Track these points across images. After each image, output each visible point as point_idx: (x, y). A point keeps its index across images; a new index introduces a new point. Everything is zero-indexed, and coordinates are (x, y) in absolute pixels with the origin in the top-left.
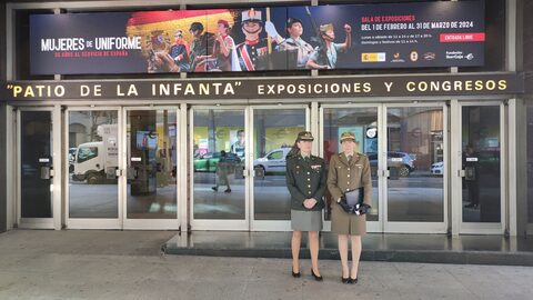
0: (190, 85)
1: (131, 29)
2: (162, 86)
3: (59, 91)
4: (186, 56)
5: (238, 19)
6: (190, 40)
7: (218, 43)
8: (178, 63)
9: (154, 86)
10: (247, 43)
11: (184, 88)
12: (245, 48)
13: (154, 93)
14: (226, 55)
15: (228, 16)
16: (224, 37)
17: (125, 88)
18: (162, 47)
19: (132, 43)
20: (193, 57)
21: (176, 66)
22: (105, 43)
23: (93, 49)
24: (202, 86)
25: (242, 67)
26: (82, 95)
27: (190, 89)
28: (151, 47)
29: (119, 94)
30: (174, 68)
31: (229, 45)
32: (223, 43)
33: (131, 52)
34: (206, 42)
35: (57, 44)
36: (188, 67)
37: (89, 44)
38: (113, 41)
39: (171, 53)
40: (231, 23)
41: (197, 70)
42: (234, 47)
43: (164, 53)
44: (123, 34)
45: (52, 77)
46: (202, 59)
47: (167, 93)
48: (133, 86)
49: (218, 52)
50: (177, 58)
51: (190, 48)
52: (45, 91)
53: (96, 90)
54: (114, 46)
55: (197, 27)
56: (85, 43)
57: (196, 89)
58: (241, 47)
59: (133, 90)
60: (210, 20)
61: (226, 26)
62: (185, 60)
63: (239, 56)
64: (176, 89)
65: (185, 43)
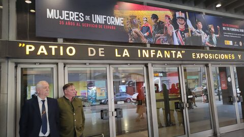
0: (159, 52)
1: (116, 12)
2: (144, 51)
3: (71, 51)
4: (150, 33)
5: (174, 15)
6: (152, 24)
7: (166, 28)
8: (146, 37)
9: (139, 51)
10: (180, 29)
11: (156, 53)
12: (179, 31)
13: (139, 56)
14: (171, 35)
15: (169, 13)
16: (169, 25)
17: (121, 52)
18: (136, 26)
19: (118, 21)
20: (154, 34)
21: (145, 39)
22: (99, 19)
23: (91, 22)
24: (165, 52)
25: (179, 42)
26: (90, 55)
27: (159, 54)
28: (129, 26)
29: (117, 55)
30: (144, 40)
31: (171, 30)
32: (169, 28)
33: (118, 27)
34: (160, 26)
35: (61, 14)
36: (152, 41)
37: (88, 18)
38: (105, 18)
39: (142, 31)
40: (172, 18)
41: (157, 43)
42: (174, 31)
43: (138, 30)
44: (112, 15)
46: (159, 36)
47: (147, 56)
48: (126, 50)
49: (167, 33)
50: (146, 34)
51: (152, 29)
53: (100, 52)
54: (106, 22)
55: (155, 17)
56: (84, 17)
57: (163, 54)
58: (177, 31)
59: (126, 53)
60: (162, 14)
61: (169, 19)
62: (150, 36)
63: (177, 36)
64: (152, 54)
65: (149, 26)
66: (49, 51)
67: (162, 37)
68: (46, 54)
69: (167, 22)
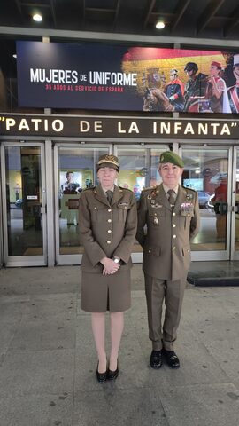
0: (189, 125)
1: (126, 64)
2: (163, 124)
3: (58, 126)
4: (180, 95)
5: (230, 62)
6: (184, 80)
7: (211, 85)
8: (173, 102)
9: (155, 124)
10: (237, 86)
11: (184, 127)
12: (235, 90)
13: (155, 132)
14: (218, 97)
15: (220, 58)
16: (216, 80)
17: (126, 126)
18: (157, 85)
19: (128, 79)
20: (187, 97)
21: (170, 105)
22: (99, 78)
23: (87, 83)
24: (200, 125)
25: (232, 109)
26: (82, 130)
27: (189, 129)
28: (146, 85)
29: (120, 131)
30: (169, 107)
31: (221, 87)
32: (216, 85)
33: (126, 88)
34: (200, 82)
35: (48, 76)
36: (182, 107)
37: (83, 77)
38: (108, 76)
39: (166, 92)
40: (224, 66)
41: (190, 110)
42: (226, 90)
43: (159, 91)
44: (119, 69)
45: (42, 111)
46: (196, 100)
47: (168, 132)
48: (134, 124)
49: (211, 93)
50: (172, 97)
51: (184, 89)
52: (41, 125)
53: (96, 126)
54: (109, 81)
55: (192, 67)
56: (78, 77)
57: (196, 128)
58: (232, 89)
59: (134, 128)
60: (204, 61)
61: (219, 68)
62: (179, 100)
63: (230, 98)
64: (177, 128)
65: (180, 83)
66: (32, 125)
67: (201, 100)
68: (28, 129)
69: (213, 75)
